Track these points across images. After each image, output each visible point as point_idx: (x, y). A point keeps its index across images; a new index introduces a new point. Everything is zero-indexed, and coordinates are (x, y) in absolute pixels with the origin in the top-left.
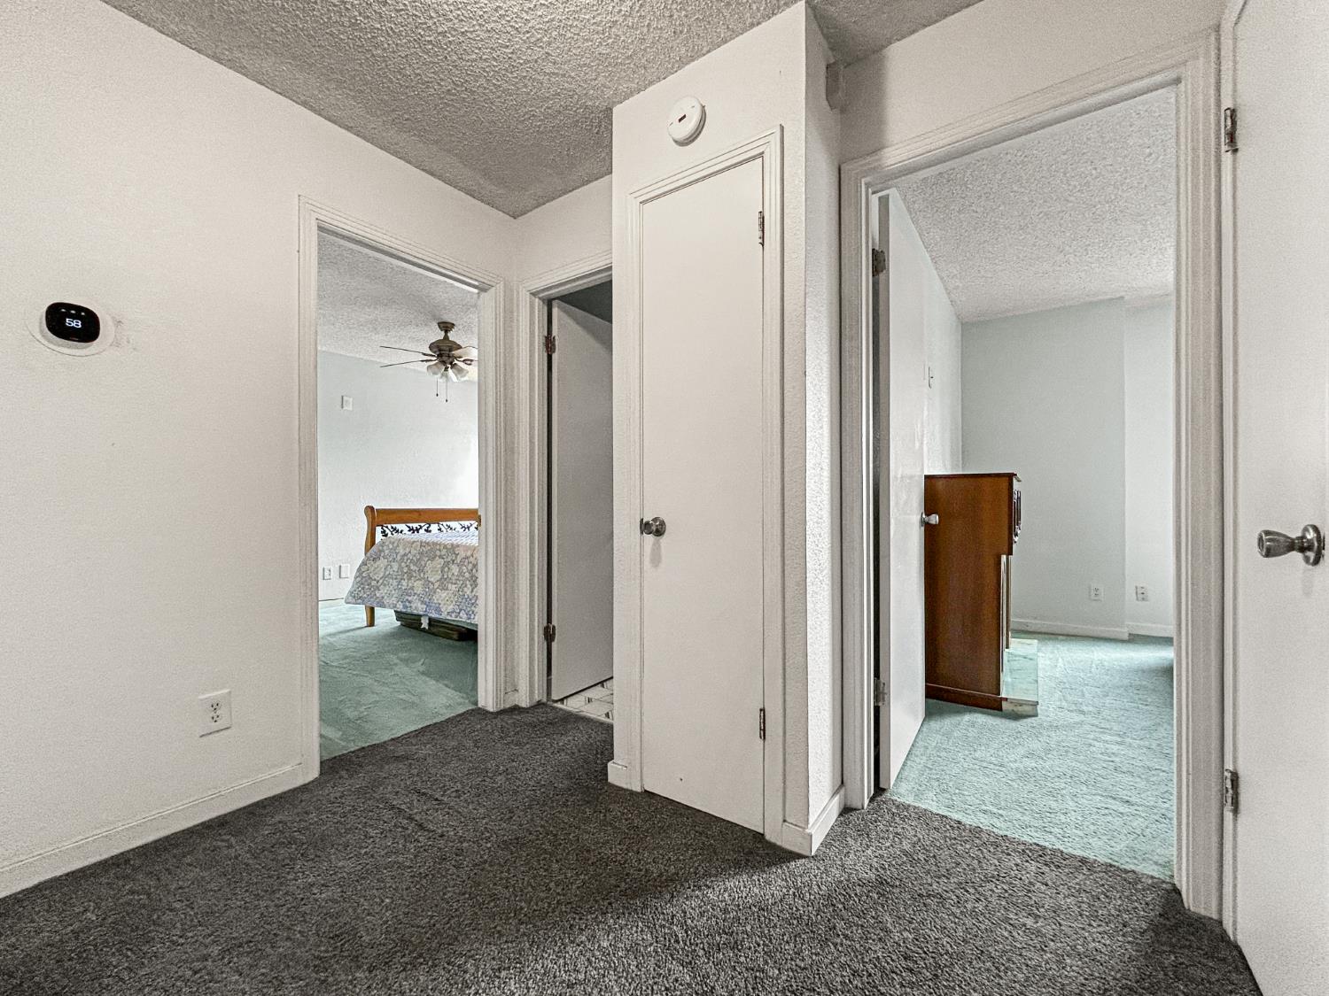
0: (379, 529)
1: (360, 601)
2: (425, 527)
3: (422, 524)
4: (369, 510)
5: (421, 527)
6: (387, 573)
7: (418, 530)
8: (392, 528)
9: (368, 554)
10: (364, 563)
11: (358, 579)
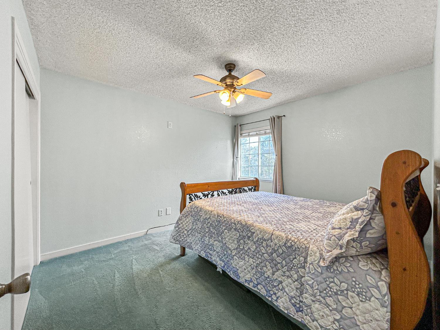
0: (188, 196)
1: (177, 242)
2: (211, 193)
3: (210, 192)
4: (182, 185)
5: (209, 193)
6: (194, 227)
7: (207, 195)
8: (195, 195)
9: (183, 212)
10: (180, 219)
11: (177, 228)
